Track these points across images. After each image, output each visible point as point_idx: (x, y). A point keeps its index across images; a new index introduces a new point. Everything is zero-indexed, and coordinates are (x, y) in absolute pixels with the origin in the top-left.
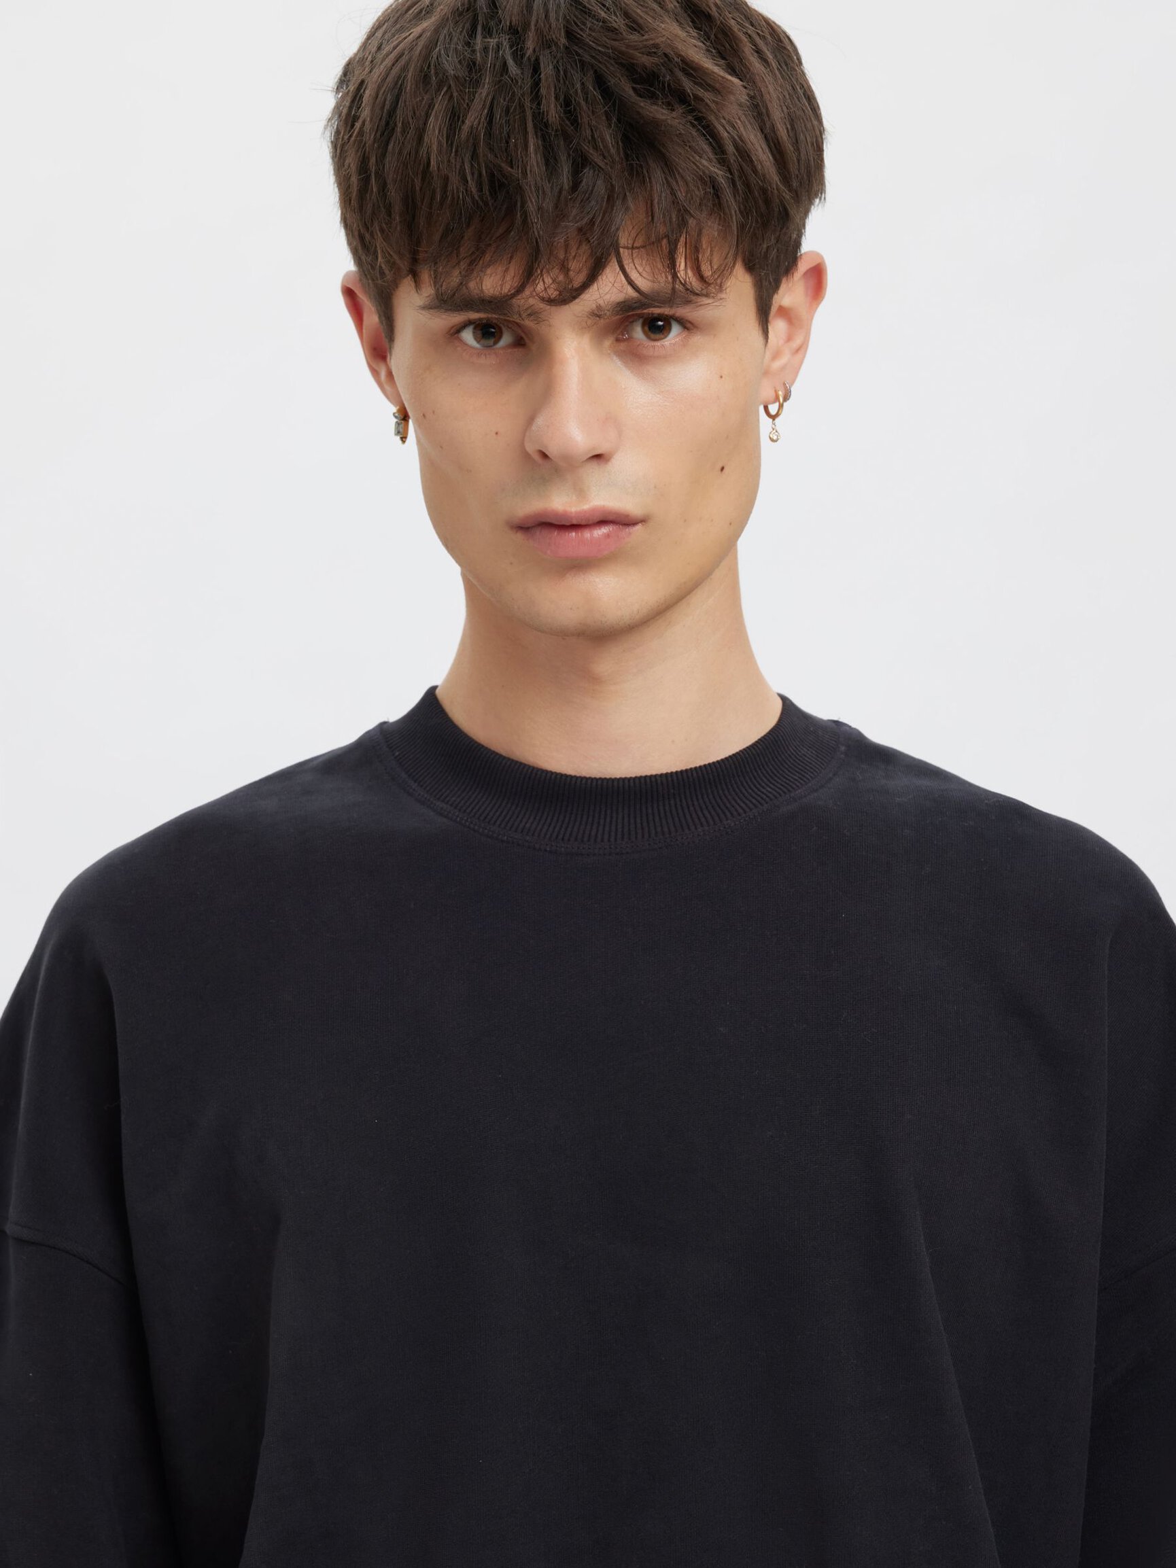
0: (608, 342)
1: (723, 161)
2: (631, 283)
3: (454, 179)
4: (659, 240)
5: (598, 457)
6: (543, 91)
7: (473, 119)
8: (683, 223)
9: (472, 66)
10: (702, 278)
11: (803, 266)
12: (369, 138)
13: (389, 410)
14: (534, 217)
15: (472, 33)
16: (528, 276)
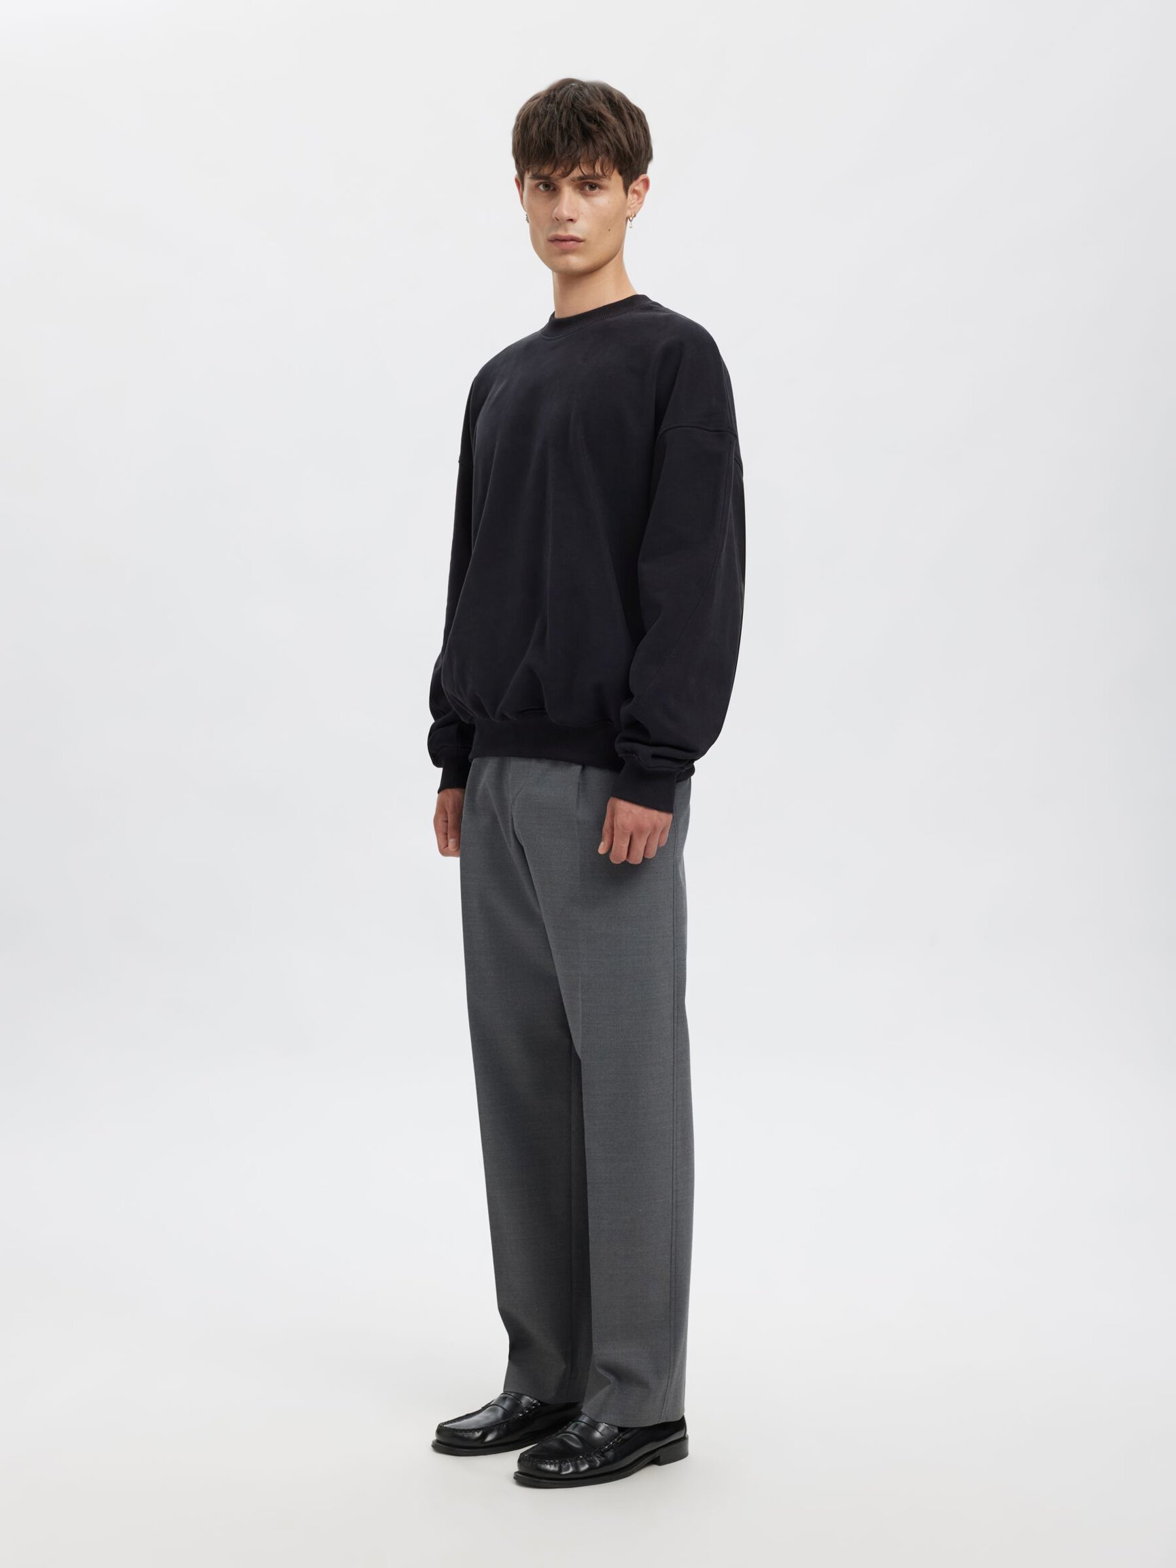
4: (590, 161)
5: (571, 220)
10: (604, 174)
11: (643, 180)
15: (548, 104)
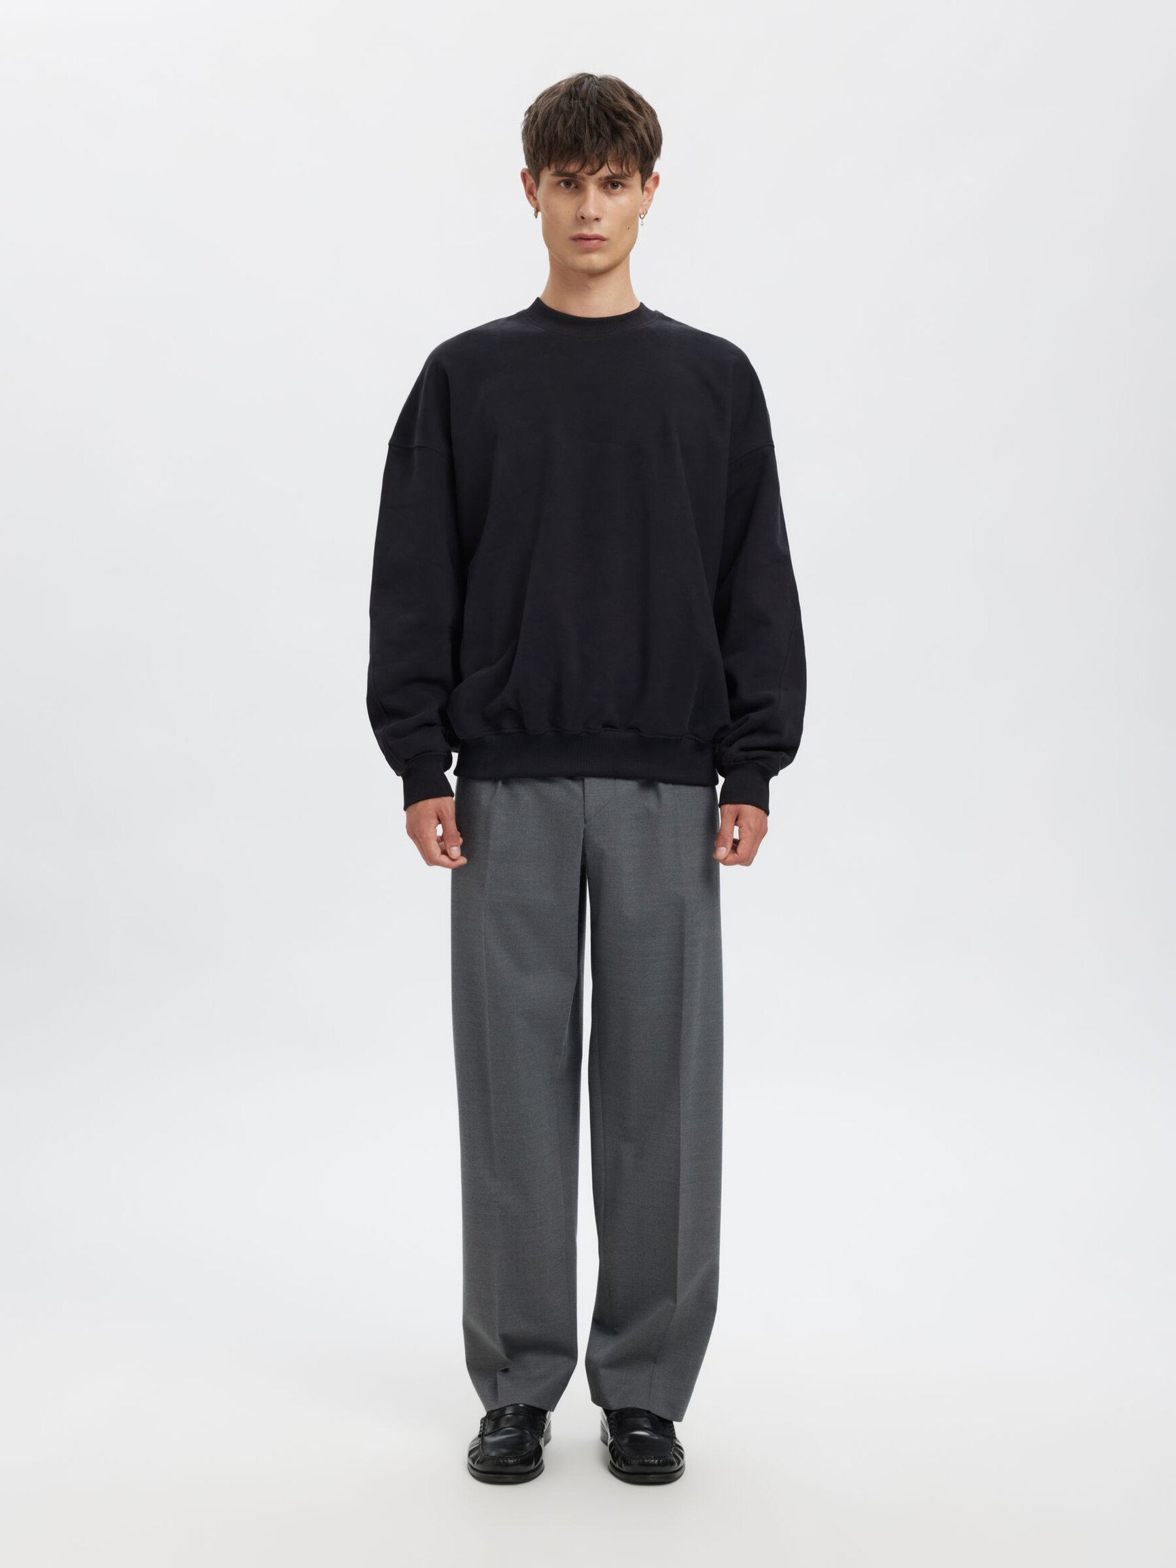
0: (601, 189)
1: (637, 138)
2: (610, 171)
3: (564, 138)
5: (597, 219)
6: (591, 116)
7: (570, 122)
8: (625, 155)
9: (570, 108)
10: (629, 172)
11: (653, 176)
12: (540, 126)
13: (532, 210)
14: (586, 150)
16: (583, 166)
